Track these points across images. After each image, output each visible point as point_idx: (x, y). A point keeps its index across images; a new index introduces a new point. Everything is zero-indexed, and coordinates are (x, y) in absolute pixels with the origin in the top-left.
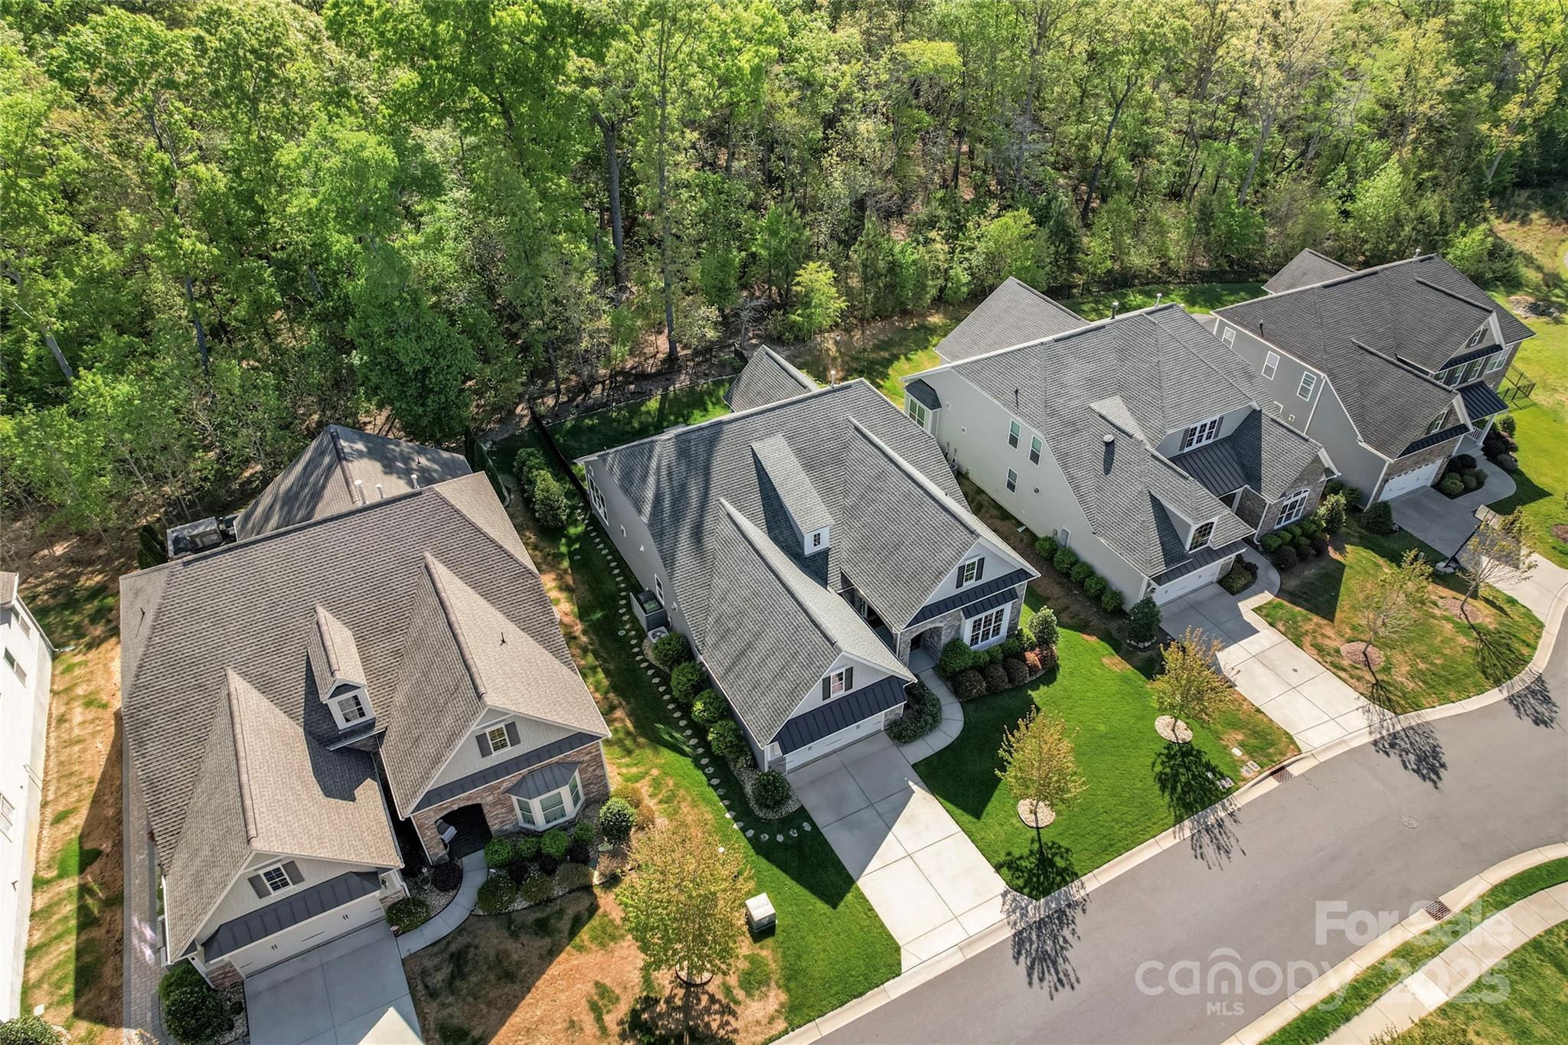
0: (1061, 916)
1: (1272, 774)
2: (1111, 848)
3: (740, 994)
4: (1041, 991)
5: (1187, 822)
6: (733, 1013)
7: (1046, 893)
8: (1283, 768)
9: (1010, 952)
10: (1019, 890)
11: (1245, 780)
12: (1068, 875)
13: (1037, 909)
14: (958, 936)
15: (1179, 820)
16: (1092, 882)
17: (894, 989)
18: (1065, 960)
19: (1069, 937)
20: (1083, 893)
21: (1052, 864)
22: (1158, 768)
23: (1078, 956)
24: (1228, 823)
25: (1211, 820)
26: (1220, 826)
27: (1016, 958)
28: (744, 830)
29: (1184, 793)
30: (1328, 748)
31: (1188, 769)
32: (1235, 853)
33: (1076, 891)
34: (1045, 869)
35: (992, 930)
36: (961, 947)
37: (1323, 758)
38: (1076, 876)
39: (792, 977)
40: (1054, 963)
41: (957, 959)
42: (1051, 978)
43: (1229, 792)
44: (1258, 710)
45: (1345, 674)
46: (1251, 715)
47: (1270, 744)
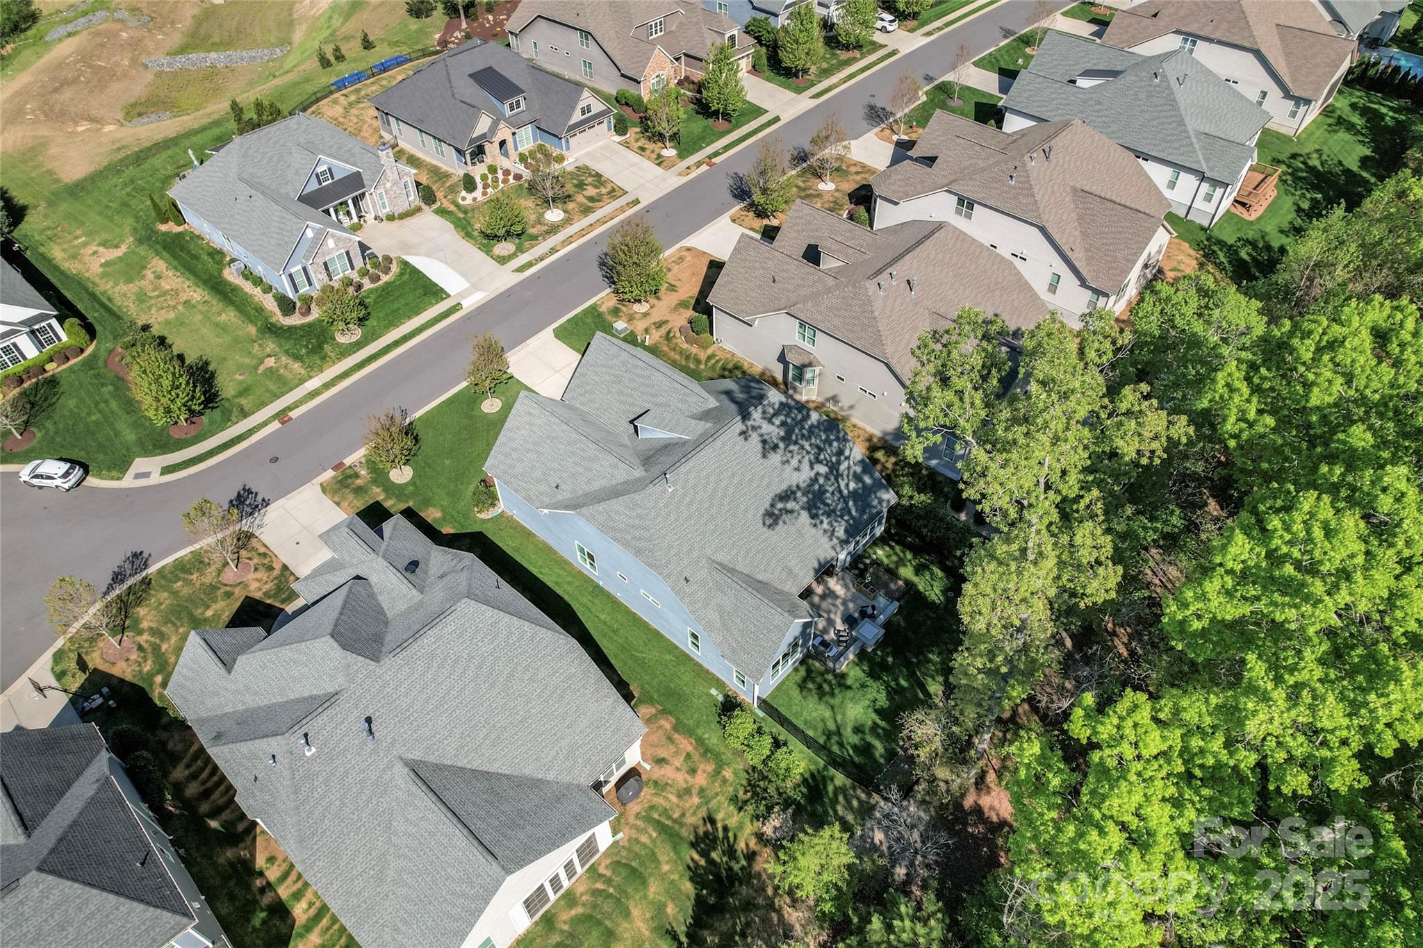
5: (408, 423)
9: (507, 350)
27: (503, 348)
32: (380, 418)
35: (514, 354)
41: (532, 340)
44: (338, 504)
45: (262, 550)
46: (344, 498)
47: (340, 482)
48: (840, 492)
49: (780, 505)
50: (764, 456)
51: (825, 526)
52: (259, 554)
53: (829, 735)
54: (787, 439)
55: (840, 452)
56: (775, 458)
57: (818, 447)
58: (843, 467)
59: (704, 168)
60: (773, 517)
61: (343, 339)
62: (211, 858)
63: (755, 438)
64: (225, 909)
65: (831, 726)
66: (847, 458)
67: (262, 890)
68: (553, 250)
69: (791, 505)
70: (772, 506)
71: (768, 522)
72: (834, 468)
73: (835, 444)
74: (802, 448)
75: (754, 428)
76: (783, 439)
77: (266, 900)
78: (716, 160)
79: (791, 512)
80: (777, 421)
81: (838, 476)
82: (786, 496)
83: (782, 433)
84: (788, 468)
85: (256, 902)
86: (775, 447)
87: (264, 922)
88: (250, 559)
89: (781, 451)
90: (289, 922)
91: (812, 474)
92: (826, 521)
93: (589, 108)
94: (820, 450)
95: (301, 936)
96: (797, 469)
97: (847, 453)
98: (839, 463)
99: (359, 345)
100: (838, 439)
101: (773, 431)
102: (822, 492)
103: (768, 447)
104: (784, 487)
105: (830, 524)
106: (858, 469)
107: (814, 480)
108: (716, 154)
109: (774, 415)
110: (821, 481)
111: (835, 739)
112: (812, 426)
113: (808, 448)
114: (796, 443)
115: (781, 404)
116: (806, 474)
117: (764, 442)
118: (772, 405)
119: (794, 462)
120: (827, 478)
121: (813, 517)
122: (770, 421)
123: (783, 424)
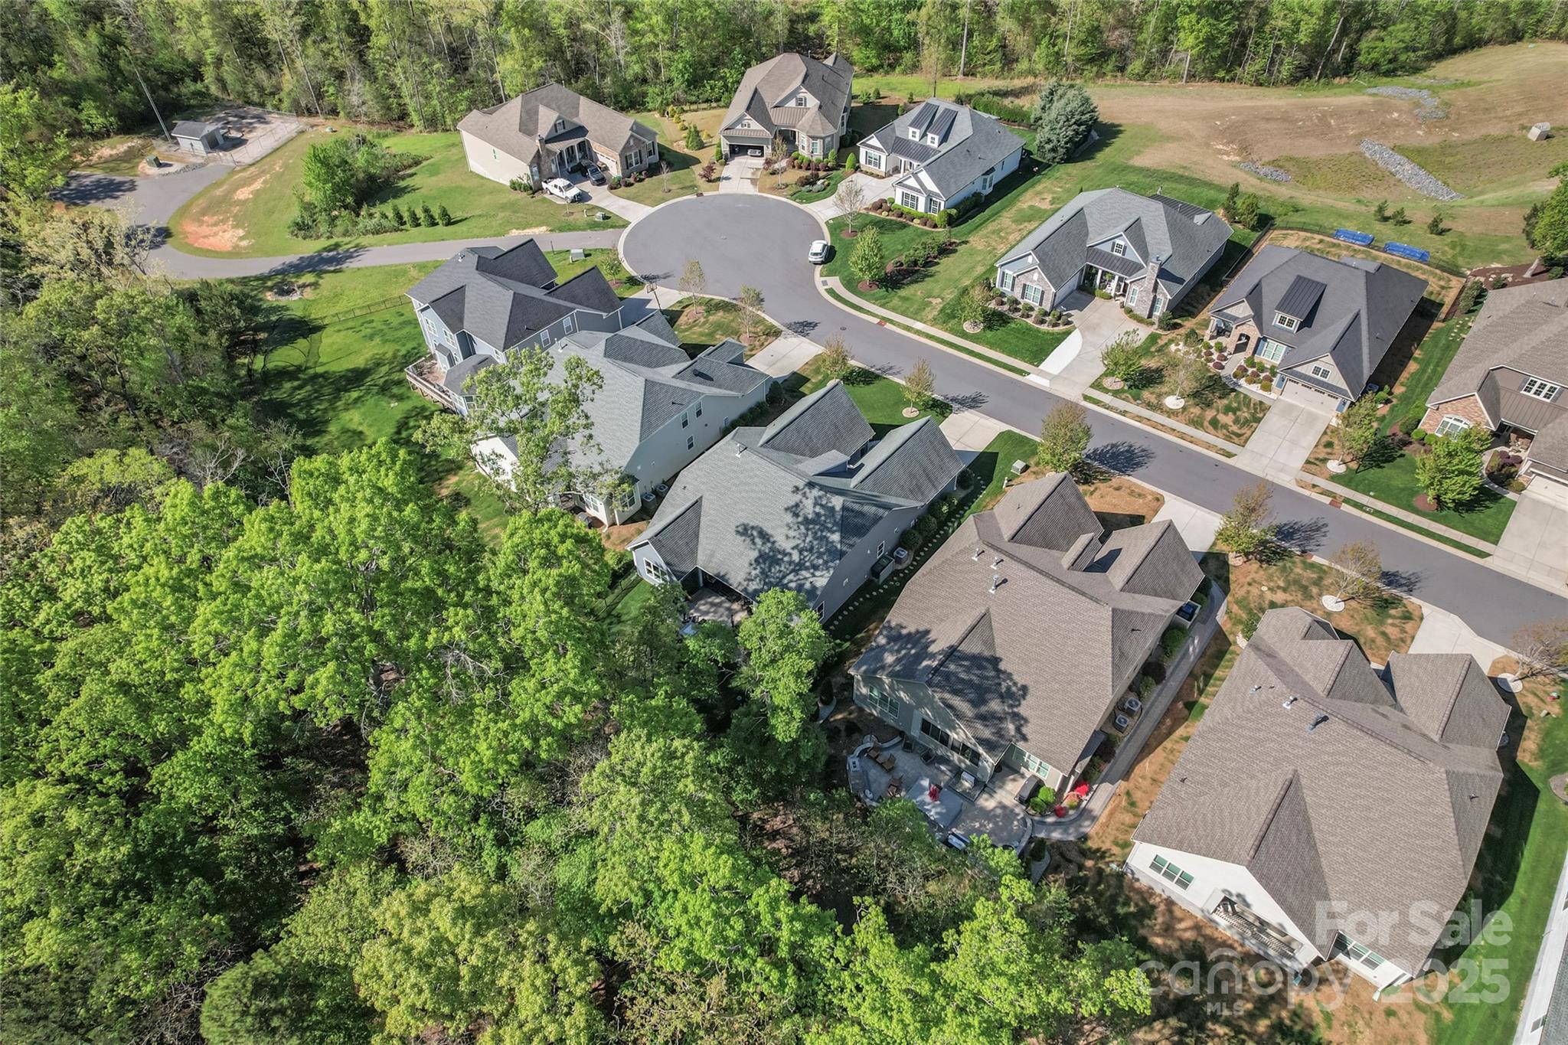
44: (807, 364)
45: (766, 344)
46: (812, 365)
48: (784, 577)
49: (755, 533)
50: (787, 509)
51: (754, 573)
53: (618, 616)
54: (807, 521)
55: (816, 568)
56: (789, 518)
57: (812, 548)
58: (805, 573)
59: (1327, 500)
60: (745, 531)
61: (967, 327)
63: (798, 497)
65: (624, 618)
66: (814, 575)
68: (1124, 413)
69: (758, 541)
70: (753, 528)
71: (740, 529)
72: (799, 566)
73: (821, 561)
74: (806, 536)
75: (804, 495)
76: (806, 518)
78: (1345, 507)
79: (754, 543)
80: (818, 509)
81: (796, 571)
82: (764, 536)
83: (810, 517)
84: (785, 530)
86: (797, 515)
89: (795, 520)
91: (789, 550)
92: (757, 571)
93: (1325, 374)
94: (811, 550)
96: (787, 537)
97: (817, 573)
98: (807, 569)
99: (964, 335)
100: (826, 562)
101: (809, 508)
102: (778, 562)
103: (794, 510)
104: (770, 532)
105: (756, 576)
106: (808, 586)
107: (785, 554)
109: (822, 506)
110: (786, 559)
111: (615, 620)
112: (827, 538)
113: (808, 539)
114: (807, 529)
115: (833, 508)
116: (786, 545)
117: (797, 505)
118: (829, 501)
119: (792, 533)
120: (791, 563)
121: (756, 560)
122: (815, 504)
123: (818, 515)
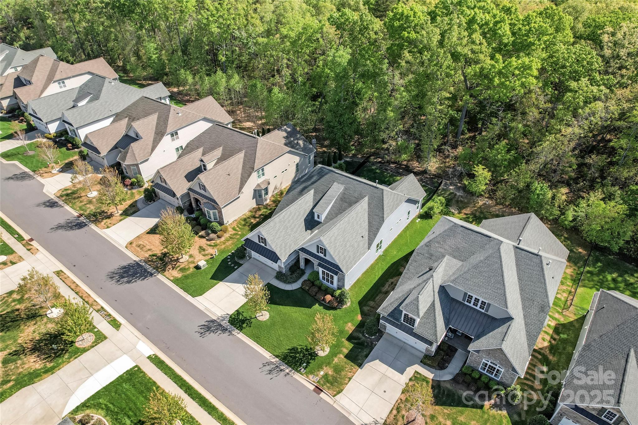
0: (224, 330)
1: (316, 387)
2: (257, 339)
3: (178, 269)
4: (198, 329)
5: (277, 359)
6: (173, 269)
7: (232, 324)
8: (322, 391)
9: (208, 320)
10: (231, 317)
11: (307, 377)
12: (241, 328)
13: (226, 323)
14: (209, 306)
15: (277, 356)
16: (241, 336)
17: (189, 298)
18: (210, 333)
19: (218, 333)
20: (236, 334)
21: (243, 323)
22: (299, 347)
23: (211, 336)
24: (282, 373)
25: (282, 367)
26: (281, 370)
27: (207, 321)
28: (229, 255)
29: (291, 357)
30: (342, 408)
31: (303, 356)
32: (270, 376)
33: (236, 332)
34: (240, 321)
35: (214, 314)
36: (206, 308)
37: (335, 405)
38: (241, 330)
39: (186, 277)
40: (208, 331)
41: (202, 308)
42: (202, 331)
43: (299, 371)
44: (350, 379)
45: (395, 412)
46: (345, 376)
47: (332, 384)
52: (398, 412)
62: (557, 363)
64: (569, 349)
67: (555, 339)
77: (556, 336)
78: (26, 237)
85: (560, 340)
87: (564, 334)
88: (403, 417)
90: (558, 326)
95: (559, 321)
108: (20, 238)
